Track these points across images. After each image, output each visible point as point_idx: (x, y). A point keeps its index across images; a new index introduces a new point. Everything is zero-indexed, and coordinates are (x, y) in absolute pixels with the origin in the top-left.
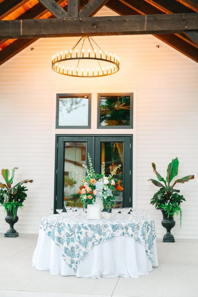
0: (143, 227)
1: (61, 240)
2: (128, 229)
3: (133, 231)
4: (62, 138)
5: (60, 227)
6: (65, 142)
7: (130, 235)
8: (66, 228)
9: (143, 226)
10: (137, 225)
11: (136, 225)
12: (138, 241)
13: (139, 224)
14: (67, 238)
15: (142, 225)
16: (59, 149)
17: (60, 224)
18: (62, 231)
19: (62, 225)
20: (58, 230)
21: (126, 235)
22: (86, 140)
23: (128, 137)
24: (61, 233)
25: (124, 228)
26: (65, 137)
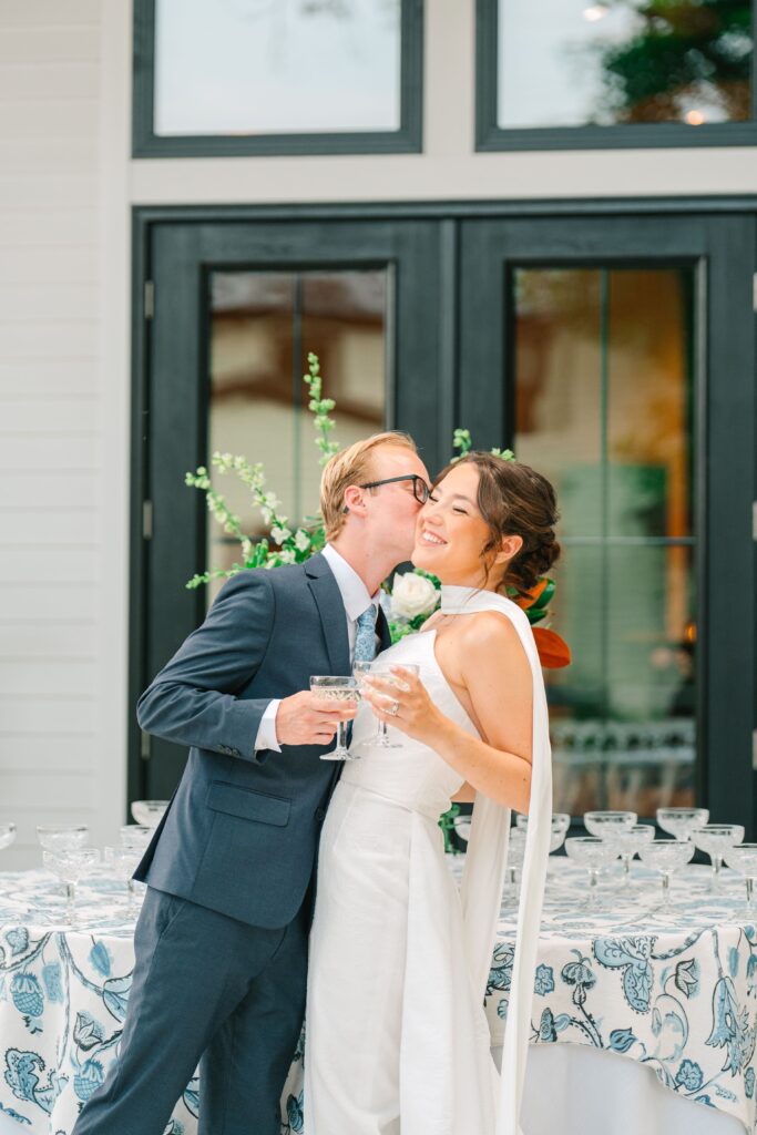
0: (726, 972)
1: (43, 1076)
2: (587, 985)
3: (639, 1005)
4: (181, 236)
5: (36, 968)
6: (207, 271)
7: (607, 1041)
8: (75, 981)
9: (726, 965)
10: (678, 952)
11: (666, 957)
12: (682, 1089)
13: (690, 943)
14: (84, 1056)
15: (724, 953)
16: (162, 332)
17: (33, 947)
18: (45, 1001)
19: (51, 953)
20: (15, 994)
21: (568, 1034)
22: (385, 253)
23: (736, 222)
24: (41, 1020)
25: (557, 977)
26: (208, 232)
